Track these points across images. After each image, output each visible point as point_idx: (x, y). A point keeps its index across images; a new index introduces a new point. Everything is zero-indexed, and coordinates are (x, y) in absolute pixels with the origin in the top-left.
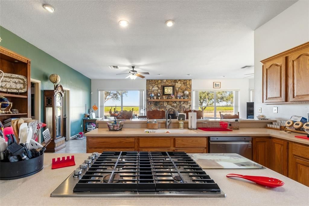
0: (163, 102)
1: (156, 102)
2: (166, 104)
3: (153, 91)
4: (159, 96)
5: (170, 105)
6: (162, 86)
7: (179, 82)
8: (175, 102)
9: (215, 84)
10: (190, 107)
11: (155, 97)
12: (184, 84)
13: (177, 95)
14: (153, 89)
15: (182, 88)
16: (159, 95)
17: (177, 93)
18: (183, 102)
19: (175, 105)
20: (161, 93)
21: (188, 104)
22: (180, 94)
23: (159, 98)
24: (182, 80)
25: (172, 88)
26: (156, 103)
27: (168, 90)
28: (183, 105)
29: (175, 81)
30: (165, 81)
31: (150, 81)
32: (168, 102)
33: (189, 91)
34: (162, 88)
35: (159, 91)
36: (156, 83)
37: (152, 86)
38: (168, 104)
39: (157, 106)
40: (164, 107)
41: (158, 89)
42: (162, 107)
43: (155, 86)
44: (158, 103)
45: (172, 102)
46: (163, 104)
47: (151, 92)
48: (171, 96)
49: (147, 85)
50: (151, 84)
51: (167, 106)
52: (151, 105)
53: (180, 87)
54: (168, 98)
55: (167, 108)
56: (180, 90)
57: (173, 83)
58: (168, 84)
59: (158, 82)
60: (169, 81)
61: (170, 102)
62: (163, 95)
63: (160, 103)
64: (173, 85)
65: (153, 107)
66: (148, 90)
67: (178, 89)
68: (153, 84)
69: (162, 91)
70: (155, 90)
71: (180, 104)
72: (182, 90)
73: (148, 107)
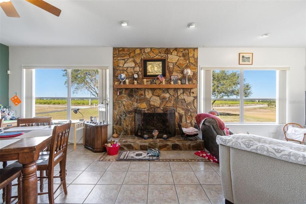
1: (131, 90)
2: (151, 95)
3: (125, 69)
4: (136, 79)
5: (158, 96)
6: (141, 60)
7: (175, 53)
8: (167, 90)
9: (243, 57)
10: (196, 100)
11: (127, 81)
12: (184, 56)
13: (171, 76)
14: (126, 65)
15: (180, 64)
16: (136, 76)
17: (171, 73)
18: (182, 91)
19: (167, 95)
20: (140, 73)
21: (191, 94)
22: (176, 75)
23: (135, 82)
24: (180, 48)
25: (160, 63)
26: (131, 92)
27: (153, 67)
28: (182, 96)
29: (168, 51)
30: (149, 50)
31: (121, 51)
32: (153, 90)
33: (194, 71)
34: (142, 63)
35: (137, 69)
36: (132, 54)
37: (124, 60)
38: (153, 95)
39: (133, 99)
40: (145, 100)
41: (136, 65)
42: (142, 100)
43: (129, 61)
44: (135, 92)
45: (161, 90)
46: (144, 94)
47: (122, 72)
48: (158, 79)
49: (115, 58)
50: (122, 57)
51: (151, 97)
52: (121, 95)
53: (177, 62)
54: (153, 83)
55: (152, 101)
56: (176, 68)
57: (163, 55)
58: (153, 56)
59: (136, 53)
60: (155, 52)
61: (158, 90)
62: (143, 77)
63: (137, 92)
64: (163, 57)
65: (125, 99)
66: (116, 68)
67: (172, 67)
68: (125, 56)
69: (142, 70)
70: (129, 68)
71: (176, 93)
72: (180, 68)
73: (116, 100)
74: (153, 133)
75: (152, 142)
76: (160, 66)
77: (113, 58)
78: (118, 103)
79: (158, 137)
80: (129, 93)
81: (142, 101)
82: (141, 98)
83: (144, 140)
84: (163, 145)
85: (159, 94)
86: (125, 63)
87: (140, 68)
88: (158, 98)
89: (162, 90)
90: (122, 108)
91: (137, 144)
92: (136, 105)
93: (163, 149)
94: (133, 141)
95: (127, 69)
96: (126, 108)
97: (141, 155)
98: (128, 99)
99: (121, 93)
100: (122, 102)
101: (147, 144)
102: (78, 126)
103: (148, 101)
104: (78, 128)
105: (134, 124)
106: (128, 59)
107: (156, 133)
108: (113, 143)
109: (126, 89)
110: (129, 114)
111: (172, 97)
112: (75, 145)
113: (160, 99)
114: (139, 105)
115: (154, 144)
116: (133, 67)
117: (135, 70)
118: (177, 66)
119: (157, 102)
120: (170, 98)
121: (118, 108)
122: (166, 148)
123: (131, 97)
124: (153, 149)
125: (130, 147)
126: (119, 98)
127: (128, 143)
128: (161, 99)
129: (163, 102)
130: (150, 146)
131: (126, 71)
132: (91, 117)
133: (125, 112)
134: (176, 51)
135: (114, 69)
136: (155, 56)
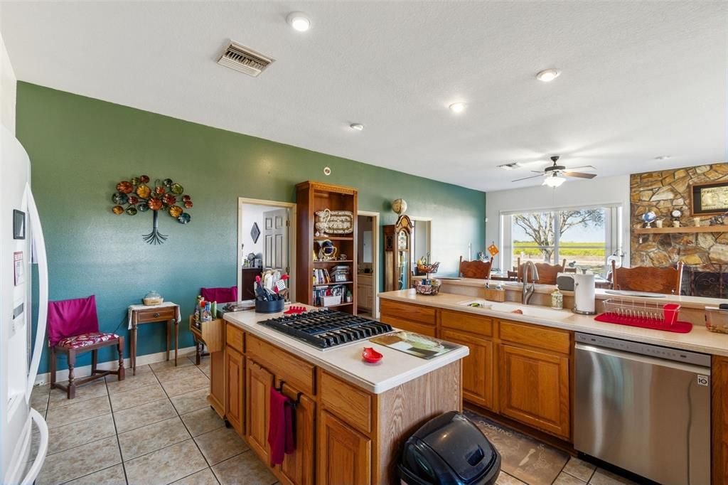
0: (697, 234)
2: (711, 242)
3: (654, 203)
4: (677, 219)
6: (689, 186)
11: (660, 223)
14: (655, 198)
16: (676, 213)
20: (685, 208)
23: (677, 223)
26: (666, 239)
27: (716, 196)
30: (706, 169)
31: (645, 177)
32: (716, 235)
34: (689, 192)
35: (680, 201)
36: (668, 180)
37: (652, 190)
38: (716, 241)
39: (670, 249)
40: (698, 250)
41: (676, 195)
42: (689, 250)
43: (662, 190)
44: (676, 238)
46: (694, 241)
47: (647, 209)
49: (633, 190)
50: (648, 186)
51: (712, 246)
52: (646, 244)
54: (717, 224)
55: (714, 253)
58: (716, 178)
59: (676, 177)
62: (693, 214)
63: (680, 238)
65: (654, 249)
66: (637, 203)
68: (653, 185)
69: (690, 204)
70: (662, 202)
73: (637, 250)
77: (631, 190)
78: (640, 254)
80: (662, 241)
81: (689, 252)
82: (688, 247)
86: (654, 194)
87: (686, 200)
90: (648, 262)
92: (676, 258)
95: (657, 204)
96: (655, 262)
98: (659, 249)
99: (645, 240)
100: (647, 254)
103: (705, 254)
106: (660, 188)
109: (656, 235)
114: (684, 258)
116: (670, 199)
117: (674, 204)
119: (727, 254)
121: (640, 262)
123: (666, 246)
126: (643, 247)
131: (655, 206)
135: (632, 205)
136: (721, 176)
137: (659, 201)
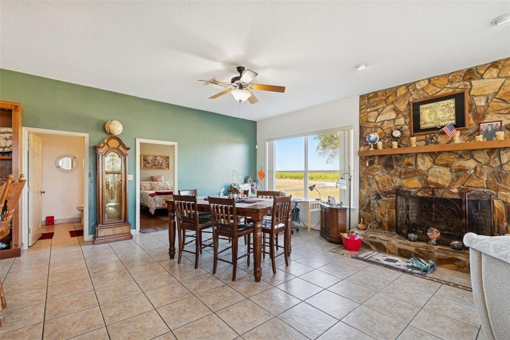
0: (417, 154)
1: (390, 157)
2: (429, 164)
3: (379, 124)
4: (396, 139)
5: (447, 166)
6: (409, 104)
7: (493, 73)
11: (380, 144)
13: (479, 124)
14: (380, 119)
16: (397, 134)
17: (479, 117)
19: (470, 164)
20: (406, 127)
23: (396, 143)
25: (451, 103)
26: (389, 161)
27: (434, 112)
29: (471, 74)
30: (425, 84)
31: (372, 97)
32: (433, 155)
34: (410, 110)
35: (401, 121)
36: (391, 99)
37: (377, 110)
38: (434, 163)
39: (393, 171)
40: (417, 173)
41: (398, 115)
42: (409, 173)
43: (386, 110)
44: (397, 160)
45: (452, 155)
46: (414, 163)
47: (373, 130)
48: (443, 133)
49: (362, 111)
50: (374, 107)
51: (430, 168)
52: (372, 166)
53: (498, 92)
54: (432, 143)
55: (432, 175)
56: (495, 104)
57: (459, 86)
58: (434, 93)
59: (398, 95)
60: (438, 83)
61: (447, 154)
62: (412, 134)
63: (401, 160)
64: (458, 90)
65: (378, 173)
66: (365, 125)
67: (483, 104)
68: (379, 104)
69: (410, 122)
70: (386, 122)
71: (497, 159)
72: (508, 103)
73: (364, 174)
74: (428, 234)
75: (423, 248)
76: (450, 107)
77: (360, 112)
78: (368, 177)
79: (438, 242)
80: (386, 162)
81: (410, 175)
82: (408, 169)
83: (407, 242)
84: (446, 258)
85: (448, 161)
86: (379, 114)
87: (407, 119)
88: (446, 170)
89: (457, 154)
90: (374, 186)
91: (393, 245)
92: (398, 182)
93: (448, 266)
94: (385, 239)
95: (382, 124)
96: (380, 186)
97: (395, 261)
98: (383, 171)
99: (371, 163)
100: (373, 178)
101: (412, 249)
102: (313, 206)
103: (423, 176)
104: (313, 208)
105: (395, 213)
106: (384, 107)
107: (434, 234)
108: (351, 234)
109: (380, 156)
110: (386, 196)
111: (485, 167)
112: (309, 230)
113: (451, 171)
114: (404, 181)
115: (426, 251)
116: (393, 119)
117: (396, 124)
118: (500, 101)
119: (444, 176)
120: (478, 169)
121: (367, 185)
122: (453, 265)
123: (389, 169)
124: (422, 260)
125: (380, 248)
126: (369, 171)
127: (378, 240)
128: (453, 171)
129: (458, 177)
130: (417, 254)
131: (380, 127)
132: (329, 197)
133: (380, 193)
134: (497, 67)
135: (361, 127)
136: (438, 90)
137: (384, 121)
